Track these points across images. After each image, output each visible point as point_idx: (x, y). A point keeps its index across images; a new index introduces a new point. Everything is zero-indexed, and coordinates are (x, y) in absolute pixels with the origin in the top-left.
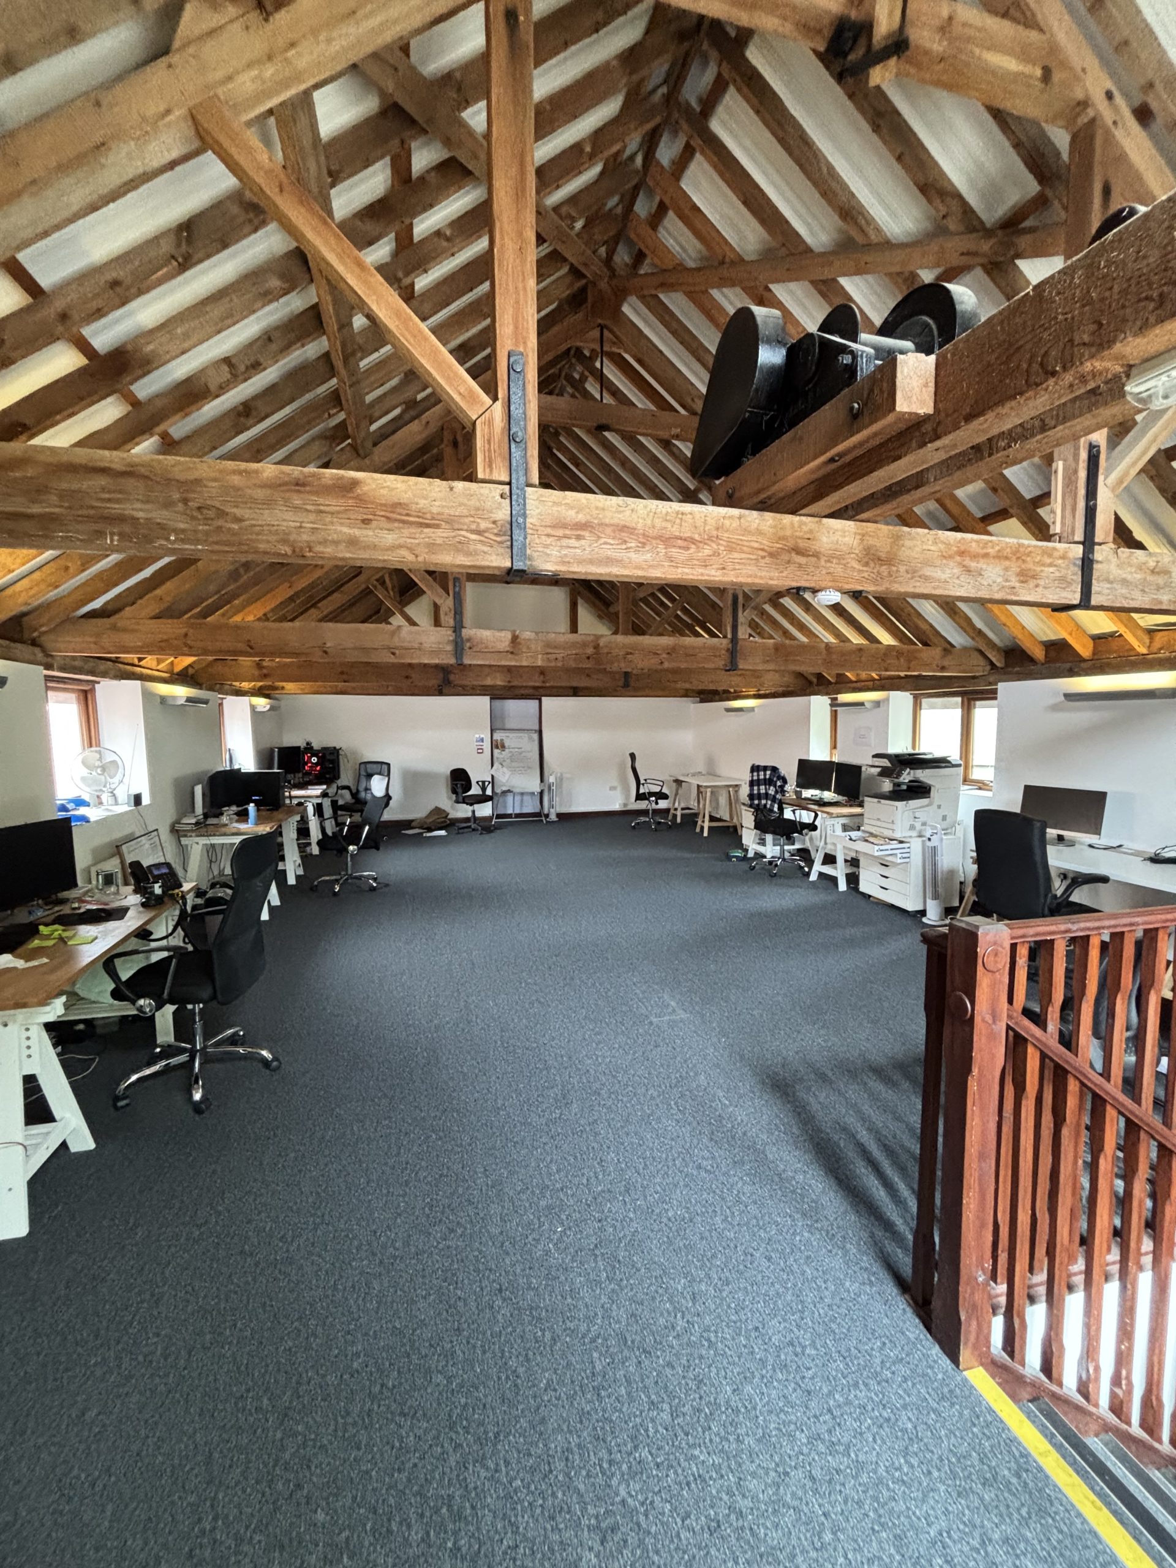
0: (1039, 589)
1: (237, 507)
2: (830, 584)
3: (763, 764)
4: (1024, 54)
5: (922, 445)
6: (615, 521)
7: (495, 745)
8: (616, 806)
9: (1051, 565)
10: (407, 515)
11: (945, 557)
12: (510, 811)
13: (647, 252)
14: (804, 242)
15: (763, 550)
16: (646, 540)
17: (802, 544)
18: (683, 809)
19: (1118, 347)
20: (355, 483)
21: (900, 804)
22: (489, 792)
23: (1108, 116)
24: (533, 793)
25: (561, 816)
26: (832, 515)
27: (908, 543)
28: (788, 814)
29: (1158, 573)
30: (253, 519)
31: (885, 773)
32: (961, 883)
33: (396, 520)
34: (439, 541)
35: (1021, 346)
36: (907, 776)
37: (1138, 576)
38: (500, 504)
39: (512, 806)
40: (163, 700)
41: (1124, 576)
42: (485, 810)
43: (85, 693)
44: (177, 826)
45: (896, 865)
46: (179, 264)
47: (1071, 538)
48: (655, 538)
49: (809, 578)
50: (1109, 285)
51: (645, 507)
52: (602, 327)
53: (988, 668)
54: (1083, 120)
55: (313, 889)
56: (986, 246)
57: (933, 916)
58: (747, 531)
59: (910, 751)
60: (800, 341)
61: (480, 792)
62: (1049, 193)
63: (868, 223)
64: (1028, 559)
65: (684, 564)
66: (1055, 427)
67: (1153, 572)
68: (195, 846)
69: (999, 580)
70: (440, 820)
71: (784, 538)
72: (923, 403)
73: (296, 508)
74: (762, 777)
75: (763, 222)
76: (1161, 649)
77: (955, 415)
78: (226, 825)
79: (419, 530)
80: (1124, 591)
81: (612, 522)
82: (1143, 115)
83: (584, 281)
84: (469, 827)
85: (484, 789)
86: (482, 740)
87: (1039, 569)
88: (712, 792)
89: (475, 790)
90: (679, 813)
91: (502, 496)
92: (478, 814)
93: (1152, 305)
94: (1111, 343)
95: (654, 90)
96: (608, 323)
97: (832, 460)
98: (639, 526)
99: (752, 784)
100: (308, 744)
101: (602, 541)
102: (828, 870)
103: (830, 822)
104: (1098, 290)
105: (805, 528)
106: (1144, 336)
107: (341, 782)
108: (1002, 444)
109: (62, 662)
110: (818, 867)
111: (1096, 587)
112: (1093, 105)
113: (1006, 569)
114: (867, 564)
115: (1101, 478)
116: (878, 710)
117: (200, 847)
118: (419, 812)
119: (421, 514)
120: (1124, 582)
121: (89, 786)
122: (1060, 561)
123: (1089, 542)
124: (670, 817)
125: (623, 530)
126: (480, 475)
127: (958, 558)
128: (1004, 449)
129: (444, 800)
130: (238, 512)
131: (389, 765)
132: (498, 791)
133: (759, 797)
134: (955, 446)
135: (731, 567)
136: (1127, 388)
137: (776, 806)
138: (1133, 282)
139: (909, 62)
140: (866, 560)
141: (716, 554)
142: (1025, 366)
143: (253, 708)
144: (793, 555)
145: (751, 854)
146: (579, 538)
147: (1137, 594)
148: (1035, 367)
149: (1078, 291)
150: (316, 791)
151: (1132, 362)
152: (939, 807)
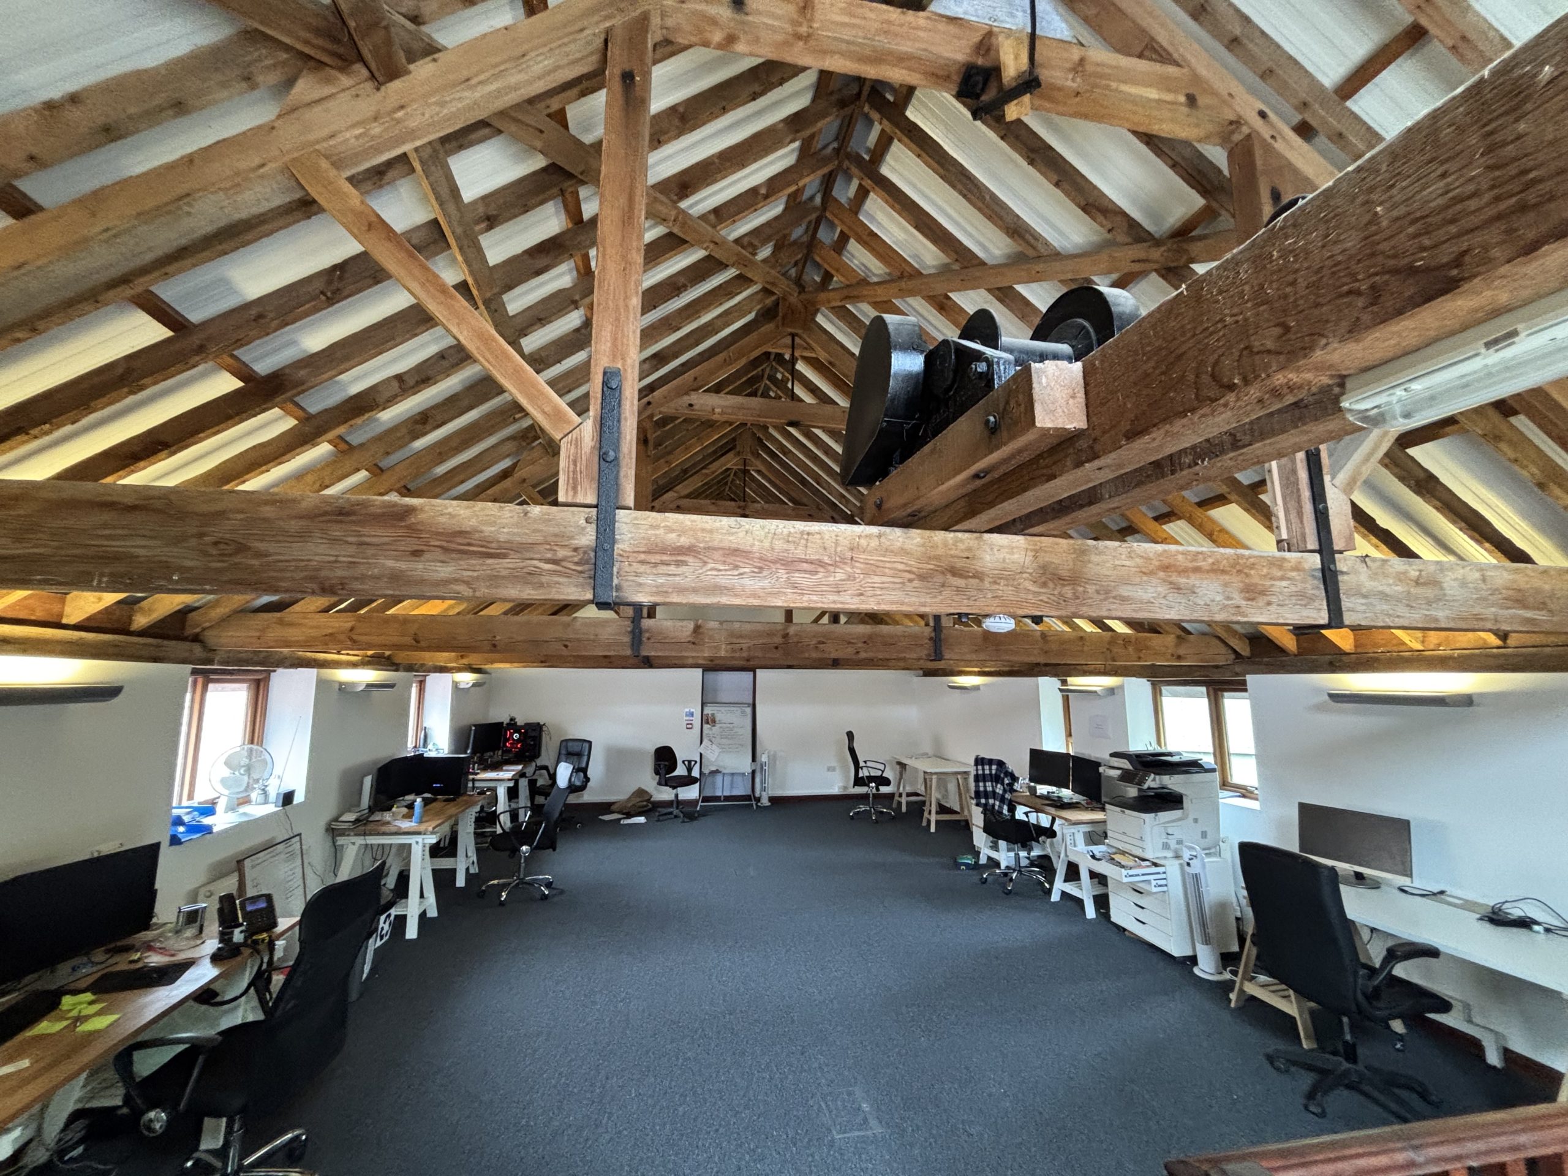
0: (1273, 608)
1: (262, 541)
2: (998, 610)
3: (988, 756)
4: (1164, 83)
5: (1079, 464)
6: (726, 544)
7: (706, 720)
8: (835, 790)
9: (1282, 578)
10: (469, 544)
11: (1144, 573)
12: (719, 793)
13: (833, 272)
14: (977, 257)
15: (909, 572)
16: (764, 564)
17: (959, 564)
18: (908, 795)
19: (1318, 355)
20: (411, 510)
21: (1148, 817)
22: (696, 773)
23: (1265, 132)
24: (743, 774)
25: (777, 802)
26: (999, 529)
27: (1095, 558)
28: (1020, 813)
29: (1425, 584)
30: (280, 554)
31: (1127, 777)
32: (1238, 919)
33: (453, 551)
34: (504, 573)
35: (1185, 352)
36: (1153, 782)
37: (1399, 588)
38: (584, 529)
39: (722, 788)
40: (344, 689)
41: (1380, 588)
42: (690, 793)
43: (258, 683)
44: (335, 825)
45: (1150, 893)
46: (328, 298)
47: (1302, 546)
48: (774, 562)
49: (972, 603)
50: (1290, 278)
51: (763, 528)
52: (793, 336)
53: (1233, 656)
54: (1237, 137)
55: (482, 895)
56: (1156, 254)
57: (1207, 967)
58: (888, 551)
59: (1154, 748)
60: (937, 348)
61: (685, 773)
62: (1215, 205)
63: (1036, 239)
64: (1252, 572)
65: (813, 590)
66: (1250, 445)
67: (1417, 583)
68: (351, 846)
69: (1218, 598)
70: (645, 805)
71: (937, 558)
72: (1071, 416)
73: (334, 541)
74: (987, 772)
75: (934, 241)
76: (1439, 645)
77: (1113, 433)
78: (388, 823)
79: (481, 561)
80: (1385, 607)
81: (721, 545)
82: (1305, 130)
83: (773, 298)
84: (671, 813)
85: (690, 769)
86: (692, 714)
87: (1268, 583)
88: (939, 780)
89: (680, 771)
90: (904, 800)
91: (587, 521)
92: (680, 797)
93: (1360, 302)
94: (1306, 350)
95: (825, 147)
96: (799, 332)
97: (977, 476)
98: (755, 549)
99: (977, 779)
100: (512, 719)
101: (710, 566)
102: (1071, 888)
103: (1069, 830)
104: (1275, 285)
105: (961, 546)
106: (1357, 341)
107: (540, 762)
108: (1187, 460)
109: (225, 656)
110: (1060, 885)
111: (1346, 603)
112: (1246, 123)
113: (1226, 585)
114: (1044, 585)
115: (1327, 478)
116: (1112, 697)
117: (355, 848)
118: (620, 794)
119: (486, 542)
120: (1384, 596)
121: (228, 789)
122: (1294, 574)
123: (1326, 549)
124: (894, 805)
125: (735, 554)
126: (561, 498)
127: (1161, 574)
128: (1190, 466)
129: (648, 781)
130: (261, 546)
131: (590, 743)
132: (706, 771)
133: (986, 795)
134: (1120, 466)
135: (870, 593)
136: (1345, 404)
137: (1005, 807)
138: (1326, 272)
139: (1042, 97)
140: (1043, 579)
141: (851, 578)
142: (1191, 377)
143: (455, 685)
144: (949, 576)
145: (983, 860)
146: (679, 563)
147: (1401, 610)
148: (1205, 379)
149: (1247, 288)
150: (508, 773)
151: (1344, 373)
152: (1196, 821)
